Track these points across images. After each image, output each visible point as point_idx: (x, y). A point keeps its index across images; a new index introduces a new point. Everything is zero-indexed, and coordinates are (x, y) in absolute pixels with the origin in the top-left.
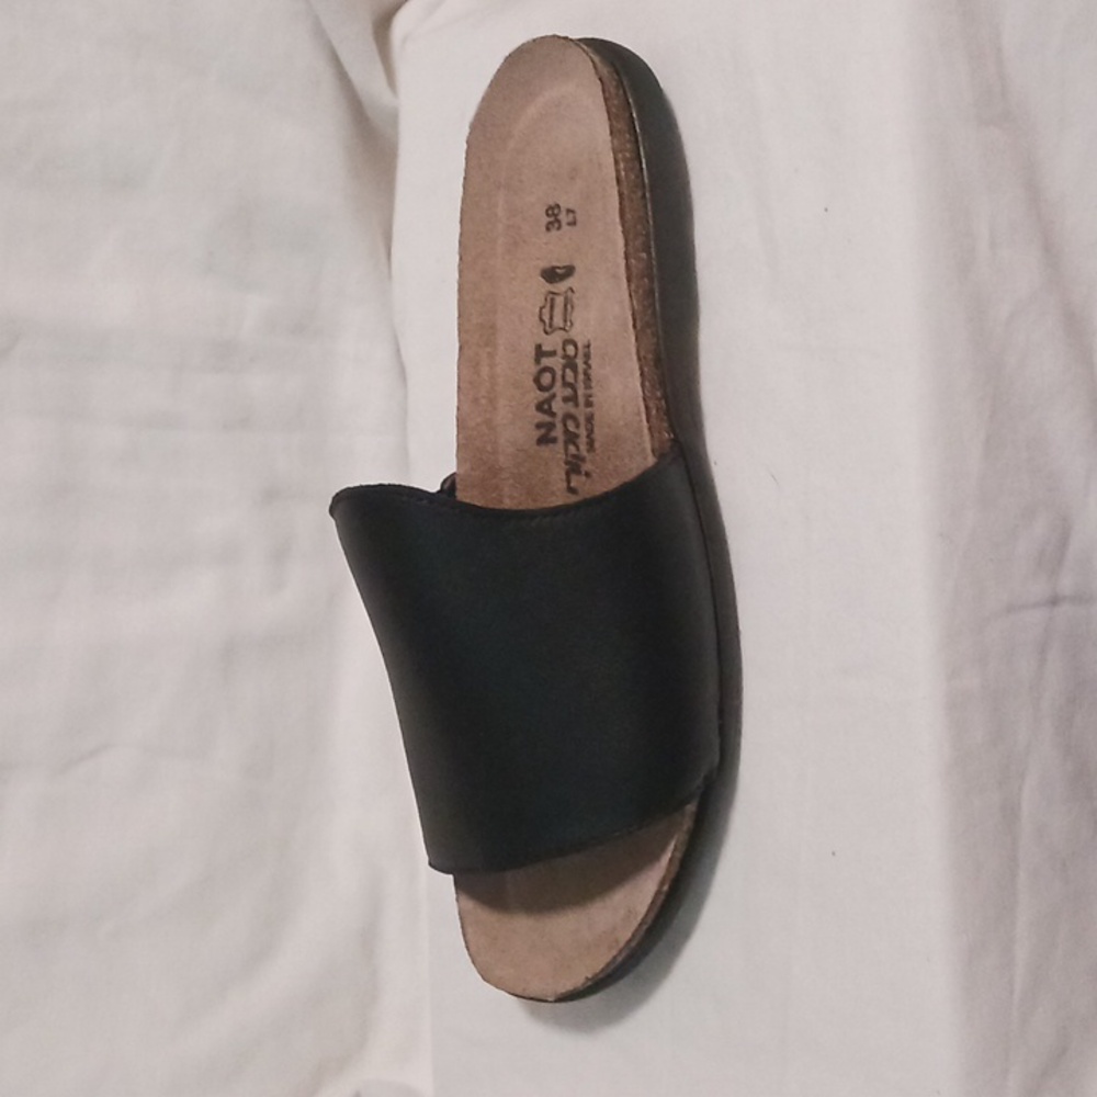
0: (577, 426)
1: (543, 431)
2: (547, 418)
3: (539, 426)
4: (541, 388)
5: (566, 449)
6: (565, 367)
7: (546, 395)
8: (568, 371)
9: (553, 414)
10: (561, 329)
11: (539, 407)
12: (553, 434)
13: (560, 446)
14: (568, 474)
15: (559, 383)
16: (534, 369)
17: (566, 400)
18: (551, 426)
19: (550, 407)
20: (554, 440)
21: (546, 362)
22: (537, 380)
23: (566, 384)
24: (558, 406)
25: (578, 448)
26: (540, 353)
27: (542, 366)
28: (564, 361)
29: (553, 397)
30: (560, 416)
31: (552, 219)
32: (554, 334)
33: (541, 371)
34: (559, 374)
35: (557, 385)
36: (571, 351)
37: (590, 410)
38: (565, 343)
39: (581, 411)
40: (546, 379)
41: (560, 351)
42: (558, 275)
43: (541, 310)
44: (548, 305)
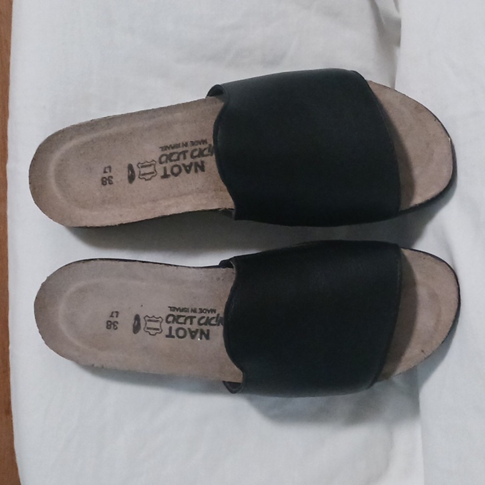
0: (195, 150)
1: (198, 169)
2: (193, 168)
3: (196, 171)
4: (180, 171)
5: (207, 155)
6: (171, 161)
7: (183, 168)
8: (172, 159)
9: (191, 164)
10: (155, 167)
11: (188, 172)
12: (200, 163)
13: (203, 159)
15: (178, 163)
16: (172, 177)
17: (185, 158)
18: (197, 164)
19: (188, 166)
20: (202, 162)
21: (169, 172)
22: (176, 175)
23: (178, 159)
24: (187, 162)
25: (205, 149)
26: (165, 176)
27: (170, 174)
28: (168, 161)
29: (184, 165)
30: (192, 160)
31: (107, 182)
32: (157, 171)
33: (173, 174)
34: (173, 163)
35: (178, 164)
36: (164, 159)
37: (189, 144)
38: (161, 163)
39: (190, 148)
40: (176, 170)
41: (164, 165)
42: (131, 174)
43: (146, 180)
44: (144, 177)
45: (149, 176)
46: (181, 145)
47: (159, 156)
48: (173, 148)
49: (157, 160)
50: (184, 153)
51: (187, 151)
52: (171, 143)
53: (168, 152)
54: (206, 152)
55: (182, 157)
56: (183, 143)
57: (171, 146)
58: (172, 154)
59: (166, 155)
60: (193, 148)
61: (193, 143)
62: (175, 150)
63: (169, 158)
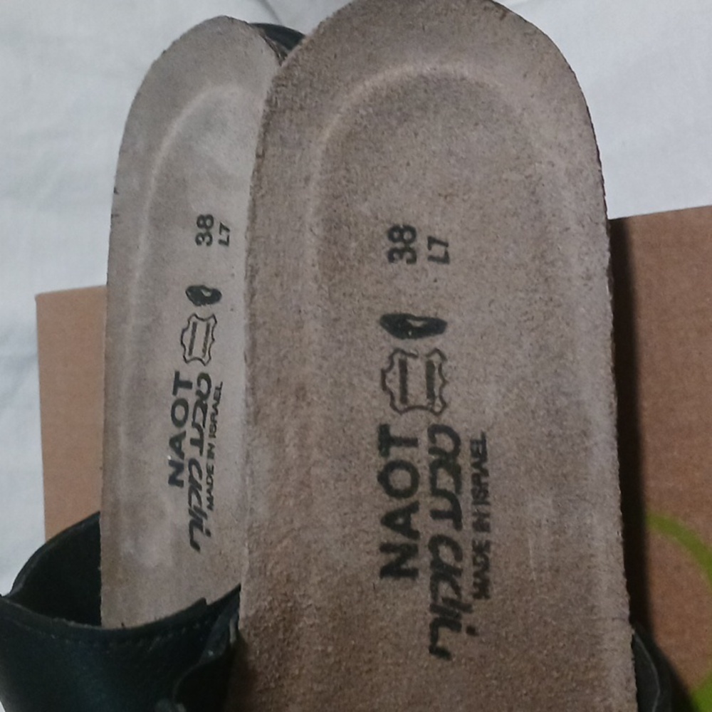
0: (459, 556)
1: (393, 556)
2: (400, 539)
3: (385, 548)
4: (392, 492)
5: (434, 590)
6: (434, 467)
7: (403, 503)
8: (442, 473)
9: (415, 535)
10: (421, 407)
11: (389, 520)
12: (411, 564)
13: (424, 579)
14: (435, 626)
15: (424, 488)
16: (378, 462)
17: (436, 514)
18: (409, 552)
19: (408, 522)
20: (413, 573)
21: (396, 453)
22: (383, 478)
23: (195, 425)
24: (424, 523)
25: (457, 589)
26: (386, 439)
27: (392, 458)
28: (433, 457)
29: (414, 508)
30: (425, 538)
31: (399, 245)
32: (410, 414)
33: (391, 467)
34: (425, 474)
35: (420, 489)
36: (446, 443)
37: (483, 536)
38: (434, 430)
39: (466, 536)
40: (401, 479)
41: (424, 439)
42: (411, 327)
43: (384, 373)
44: (396, 368)
45: (394, 386)
46: (484, 509)
47: (459, 428)
48: (476, 479)
49: (446, 419)
50: (455, 516)
51: (458, 525)
52: (493, 474)
53: (465, 461)
54: (445, 589)
55: (443, 505)
56: (487, 515)
57: (485, 473)
58: (456, 472)
59: (456, 451)
60: (468, 551)
61: (481, 549)
62: (467, 485)
63: (445, 461)
